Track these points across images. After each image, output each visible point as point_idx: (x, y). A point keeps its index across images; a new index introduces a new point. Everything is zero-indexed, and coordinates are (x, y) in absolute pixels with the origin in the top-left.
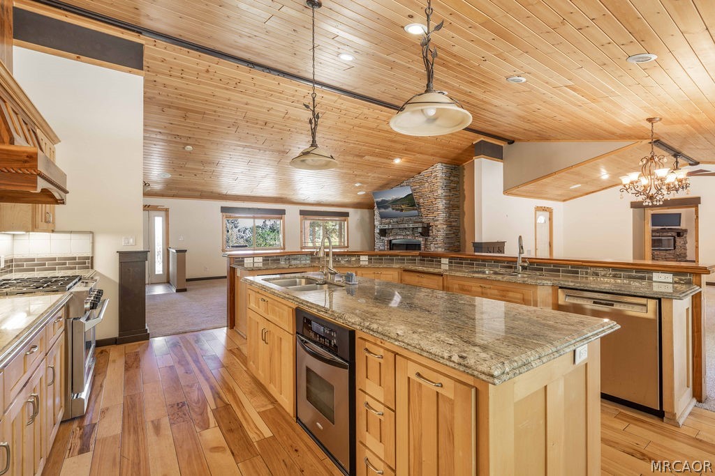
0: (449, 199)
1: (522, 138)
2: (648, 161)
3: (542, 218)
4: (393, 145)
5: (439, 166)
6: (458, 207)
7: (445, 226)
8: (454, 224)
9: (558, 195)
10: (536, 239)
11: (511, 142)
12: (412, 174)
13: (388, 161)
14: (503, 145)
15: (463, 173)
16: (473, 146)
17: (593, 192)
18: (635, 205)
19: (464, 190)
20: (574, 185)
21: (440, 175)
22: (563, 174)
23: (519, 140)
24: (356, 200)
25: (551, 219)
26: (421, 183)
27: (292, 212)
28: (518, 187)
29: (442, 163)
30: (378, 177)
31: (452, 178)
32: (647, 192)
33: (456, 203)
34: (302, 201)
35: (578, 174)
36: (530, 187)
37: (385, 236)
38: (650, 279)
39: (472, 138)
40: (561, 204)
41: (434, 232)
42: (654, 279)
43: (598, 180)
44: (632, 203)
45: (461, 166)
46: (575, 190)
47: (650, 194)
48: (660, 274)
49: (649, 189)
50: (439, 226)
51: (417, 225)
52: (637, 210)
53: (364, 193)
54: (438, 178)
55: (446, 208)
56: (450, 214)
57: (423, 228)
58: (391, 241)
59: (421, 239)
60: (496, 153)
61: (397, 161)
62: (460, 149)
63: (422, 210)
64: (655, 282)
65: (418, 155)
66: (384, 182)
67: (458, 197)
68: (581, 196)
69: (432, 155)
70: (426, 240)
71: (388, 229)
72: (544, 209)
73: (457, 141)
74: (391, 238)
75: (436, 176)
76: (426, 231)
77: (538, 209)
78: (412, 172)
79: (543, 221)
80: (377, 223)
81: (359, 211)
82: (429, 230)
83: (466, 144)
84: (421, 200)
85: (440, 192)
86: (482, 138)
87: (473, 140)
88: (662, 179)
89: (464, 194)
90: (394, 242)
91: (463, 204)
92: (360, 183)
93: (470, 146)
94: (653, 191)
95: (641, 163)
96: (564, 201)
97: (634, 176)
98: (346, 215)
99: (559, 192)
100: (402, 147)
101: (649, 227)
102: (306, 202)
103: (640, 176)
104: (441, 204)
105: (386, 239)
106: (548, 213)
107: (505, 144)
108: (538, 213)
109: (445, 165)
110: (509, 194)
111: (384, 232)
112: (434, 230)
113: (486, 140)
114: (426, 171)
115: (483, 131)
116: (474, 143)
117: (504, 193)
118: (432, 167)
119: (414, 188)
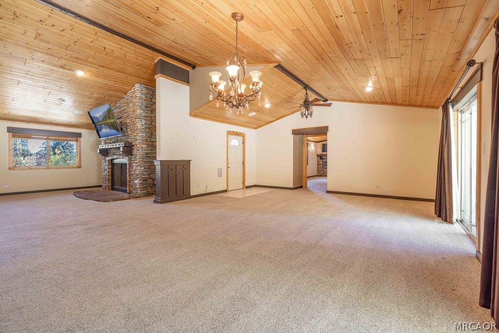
3: (235, 141)
5: (137, 87)
7: (144, 146)
10: (227, 159)
11: (194, 67)
12: (118, 94)
14: (189, 70)
16: (156, 65)
18: (295, 132)
21: (139, 95)
23: (199, 65)
25: (244, 143)
26: (128, 104)
28: (198, 109)
29: (139, 83)
34: (5, 117)
36: (210, 110)
37: (106, 156)
41: (135, 151)
43: (264, 108)
44: (293, 130)
50: (138, 145)
52: (297, 136)
55: (145, 128)
57: (125, 147)
58: (112, 160)
59: (127, 159)
60: (182, 77)
61: (80, 74)
63: (128, 130)
68: (265, 125)
69: (119, 71)
70: (130, 158)
72: (237, 134)
73: (134, 56)
74: (111, 158)
75: (136, 97)
76: (129, 150)
77: (230, 133)
79: (236, 144)
82: (132, 149)
84: (128, 121)
85: (139, 112)
86: (160, 57)
96: (256, 128)
98: (79, 135)
104: (141, 124)
105: (107, 159)
106: (242, 138)
107: (190, 69)
108: (229, 136)
109: (145, 86)
110: (195, 116)
111: (105, 152)
112: (135, 149)
113: (166, 60)
114: (131, 91)
115: (146, 43)
116: (156, 61)
117: (191, 115)
118: (134, 88)
119: (124, 108)
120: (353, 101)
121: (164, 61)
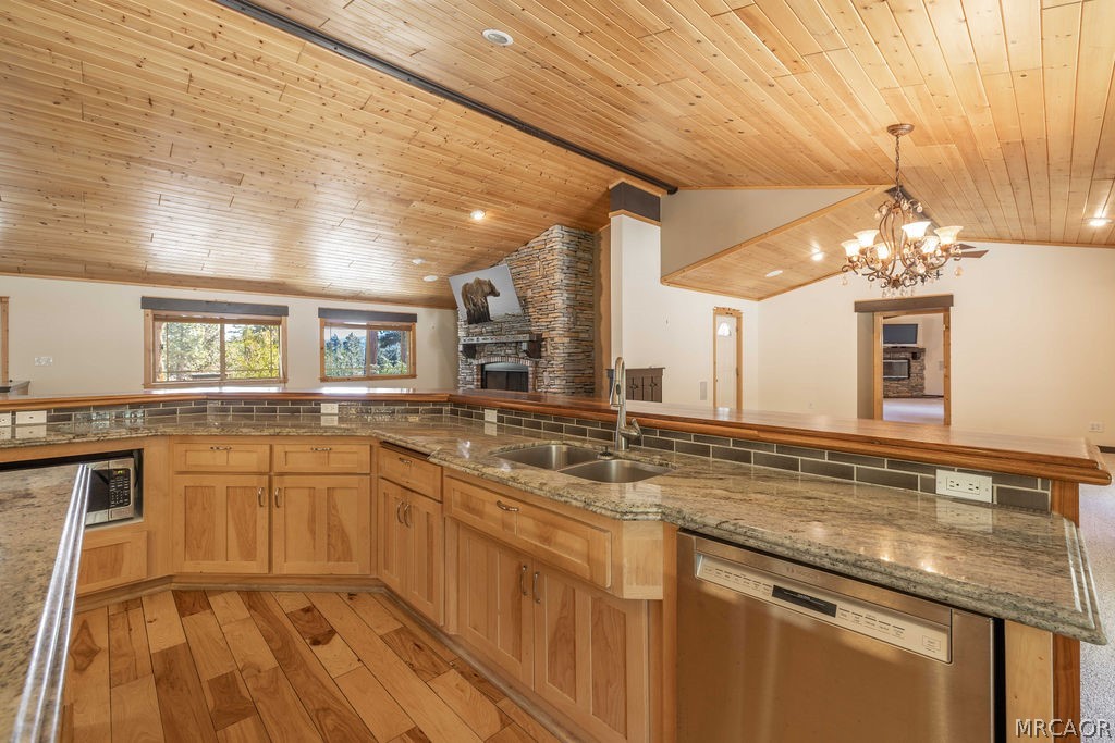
0: (574, 290)
1: (690, 183)
2: (889, 210)
3: (725, 328)
4: (462, 180)
5: (556, 231)
6: (591, 306)
7: (566, 340)
8: (582, 335)
9: (749, 289)
10: (715, 363)
11: (672, 190)
12: (513, 244)
13: (463, 216)
14: (660, 195)
15: (599, 245)
16: (610, 193)
17: (801, 285)
19: (600, 276)
20: (772, 270)
21: (558, 246)
22: (753, 247)
23: (686, 186)
24: (425, 292)
25: (738, 330)
26: (529, 262)
27: (303, 312)
28: (682, 270)
29: (561, 225)
30: (453, 248)
31: (580, 254)
32: (888, 273)
33: (587, 298)
34: (320, 291)
35: (776, 249)
36: (703, 271)
37: (474, 358)
38: (930, 486)
39: (607, 178)
40: (755, 304)
41: (548, 350)
42: (941, 489)
43: (807, 262)
44: (857, 304)
45: (595, 234)
46: (774, 281)
47: (894, 276)
48: (955, 476)
49: (890, 267)
50: (556, 340)
51: (521, 338)
52: (864, 316)
53: (435, 278)
54: (556, 252)
55: (569, 306)
56: (576, 319)
57: (531, 342)
58: (483, 366)
59: (528, 363)
60: (648, 209)
61: (478, 216)
62: (587, 198)
63: (530, 310)
64: (945, 497)
65: (515, 206)
66: (467, 258)
67: (592, 288)
68: (784, 291)
69: (540, 208)
70: (537, 363)
71: (480, 345)
72: (728, 312)
73: (579, 181)
74: (483, 361)
75: (552, 249)
76: (536, 348)
77: (719, 311)
78: (513, 240)
79: (727, 333)
80: (461, 333)
81: (436, 312)
82: (541, 346)
83: (596, 190)
84: (529, 293)
85: (558, 277)
86: (623, 178)
87: (608, 182)
88: (916, 245)
89: (601, 284)
90: (488, 367)
91: (599, 300)
92: (421, 257)
93: (604, 195)
94: (899, 269)
95: (878, 215)
96: (760, 299)
97: (866, 238)
98: (413, 318)
99: (751, 283)
100: (481, 186)
101: (880, 344)
102: (326, 291)
103: (876, 241)
104: (560, 300)
105: (475, 362)
106: (735, 319)
107: (663, 194)
108: (719, 318)
109: (567, 229)
110: (670, 283)
111: (471, 351)
112: (548, 347)
113: (630, 183)
114: (537, 239)
115: (622, 162)
116: (610, 187)
117: (662, 282)
118: (546, 233)
119: (519, 269)
120: (1023, 241)
121: (627, 184)
